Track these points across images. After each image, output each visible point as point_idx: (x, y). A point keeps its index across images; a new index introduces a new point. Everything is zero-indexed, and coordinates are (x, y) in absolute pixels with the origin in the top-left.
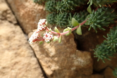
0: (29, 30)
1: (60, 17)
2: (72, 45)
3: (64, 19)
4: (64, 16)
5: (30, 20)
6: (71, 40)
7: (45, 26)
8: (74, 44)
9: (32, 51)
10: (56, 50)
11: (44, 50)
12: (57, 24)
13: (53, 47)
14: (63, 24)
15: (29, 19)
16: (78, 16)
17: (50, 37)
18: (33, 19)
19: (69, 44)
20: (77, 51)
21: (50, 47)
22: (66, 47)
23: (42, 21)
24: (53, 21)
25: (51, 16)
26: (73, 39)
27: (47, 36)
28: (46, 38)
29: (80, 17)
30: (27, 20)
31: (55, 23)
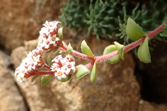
0: (14, 42)
1: (97, 12)
2: (128, 85)
3: (107, 18)
4: (108, 8)
5: (19, 14)
6: (125, 72)
7: (57, 39)
8: (134, 84)
9: (20, 98)
10: (83, 98)
11: (53, 95)
12: (89, 29)
13: (78, 88)
14: (104, 31)
15: (16, 10)
16: (144, 12)
17: (69, 67)
18: (27, 13)
19: (120, 82)
20: (141, 102)
21: (70, 88)
22: (111, 91)
23: (50, 26)
24: (79, 20)
25: (75, 7)
26: (131, 70)
27: (60, 65)
28: (58, 70)
29: (149, 15)
30: (10, 15)
31: (85, 26)
